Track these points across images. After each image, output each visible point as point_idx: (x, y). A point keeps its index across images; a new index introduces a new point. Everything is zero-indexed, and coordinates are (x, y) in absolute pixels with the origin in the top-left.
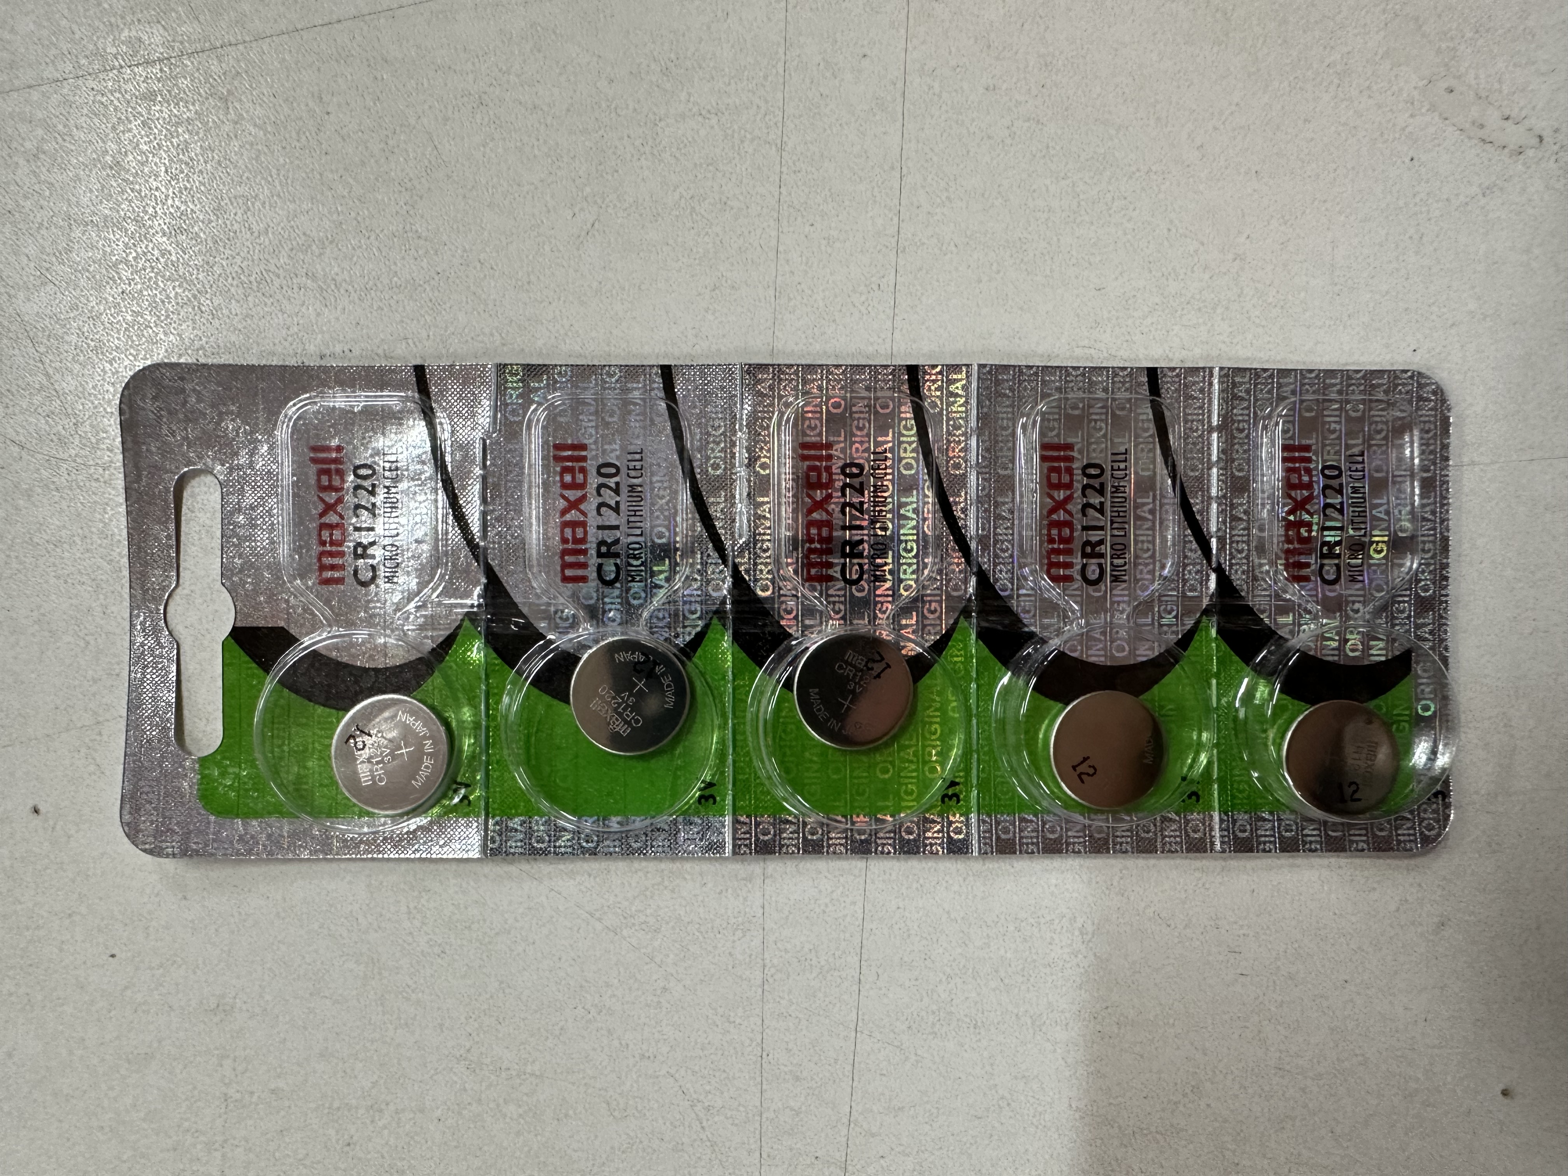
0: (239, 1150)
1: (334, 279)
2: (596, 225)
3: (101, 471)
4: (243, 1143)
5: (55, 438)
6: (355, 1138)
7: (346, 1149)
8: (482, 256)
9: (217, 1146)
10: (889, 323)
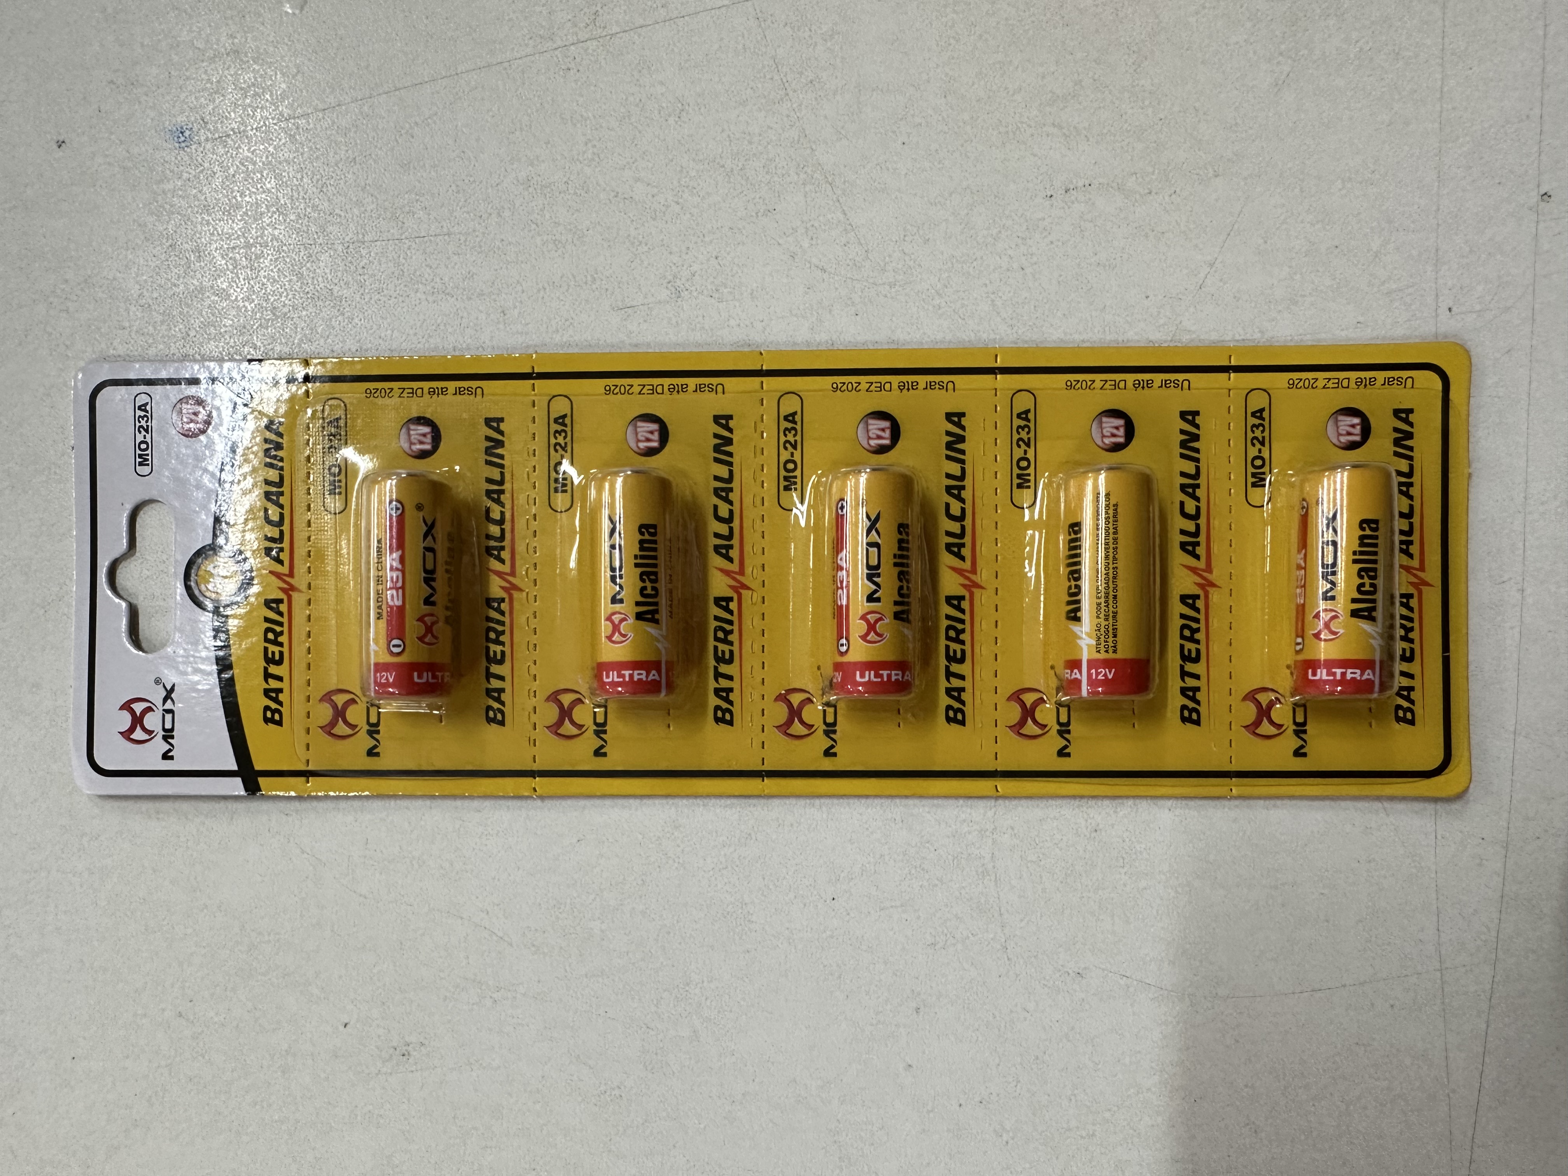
0: (1006, 836)
1: (1075, 128)
2: (1291, 75)
3: (887, 287)
4: (1010, 831)
5: (850, 264)
6: (1101, 826)
7: (1094, 834)
8: (1197, 105)
9: (988, 833)
10: (1536, 149)
